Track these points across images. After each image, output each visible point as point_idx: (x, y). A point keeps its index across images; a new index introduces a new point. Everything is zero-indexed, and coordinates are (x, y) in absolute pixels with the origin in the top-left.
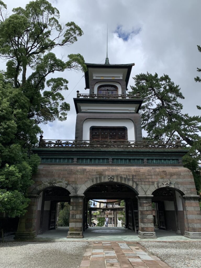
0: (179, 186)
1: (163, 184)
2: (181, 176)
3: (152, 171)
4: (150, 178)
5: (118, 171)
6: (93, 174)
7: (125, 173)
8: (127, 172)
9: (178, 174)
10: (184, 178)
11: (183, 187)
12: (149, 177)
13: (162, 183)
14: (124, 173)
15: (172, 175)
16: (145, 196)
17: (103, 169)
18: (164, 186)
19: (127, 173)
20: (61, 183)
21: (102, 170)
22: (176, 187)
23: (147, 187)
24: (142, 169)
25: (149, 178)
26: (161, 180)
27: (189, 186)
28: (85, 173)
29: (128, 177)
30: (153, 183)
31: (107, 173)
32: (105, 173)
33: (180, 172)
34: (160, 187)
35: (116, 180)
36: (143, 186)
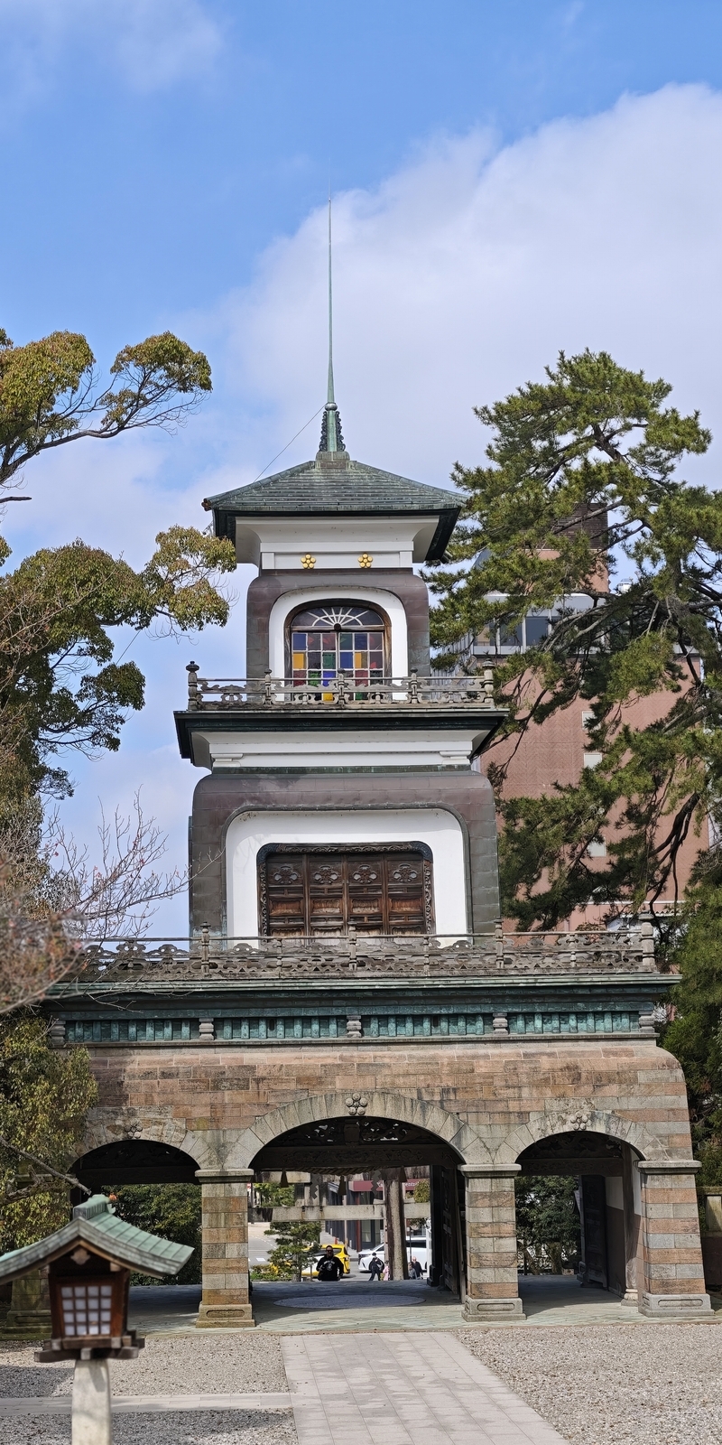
0: (626, 1126)
1: (564, 1122)
2: (636, 1087)
3: (524, 1068)
4: (514, 1099)
5: (386, 1071)
6: (284, 1086)
7: (413, 1078)
8: (422, 1078)
9: (624, 1078)
10: (649, 1094)
11: (640, 1130)
12: (510, 1092)
13: (560, 1118)
14: (406, 1079)
15: (600, 1080)
16: (488, 1167)
17: (325, 1066)
18: (567, 1128)
19: (421, 1081)
20: (161, 1127)
21: (319, 1072)
22: (615, 1132)
23: (500, 1131)
24: (482, 1062)
25: (507, 1100)
26: (556, 1106)
27: (663, 1127)
28: (252, 1085)
29: (426, 1098)
30: (523, 1116)
31: (339, 1084)
32: (333, 1083)
33: (634, 1069)
34: (550, 1133)
35: (376, 1110)
36: (483, 1128)
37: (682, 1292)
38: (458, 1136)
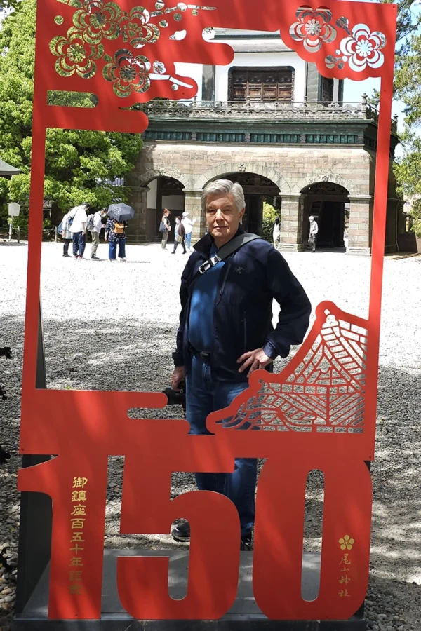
0: (344, 181)
1: (320, 178)
2: (350, 165)
3: (307, 156)
4: (301, 168)
5: (255, 155)
6: (216, 159)
7: (264, 158)
8: (268, 158)
9: (345, 162)
10: (354, 168)
11: (349, 183)
12: (300, 165)
13: (318, 176)
14: (262, 158)
15: (335, 162)
16: (289, 194)
18: (321, 180)
20: (172, 172)
21: (230, 154)
22: (339, 183)
23: (295, 180)
24: (292, 153)
25: (299, 168)
26: (317, 171)
27: (359, 182)
28: (205, 158)
30: (304, 174)
31: (237, 159)
32: (234, 158)
33: (350, 158)
34: (314, 182)
35: (249, 170)
36: (289, 179)
37: (359, 246)
38: (279, 181)
